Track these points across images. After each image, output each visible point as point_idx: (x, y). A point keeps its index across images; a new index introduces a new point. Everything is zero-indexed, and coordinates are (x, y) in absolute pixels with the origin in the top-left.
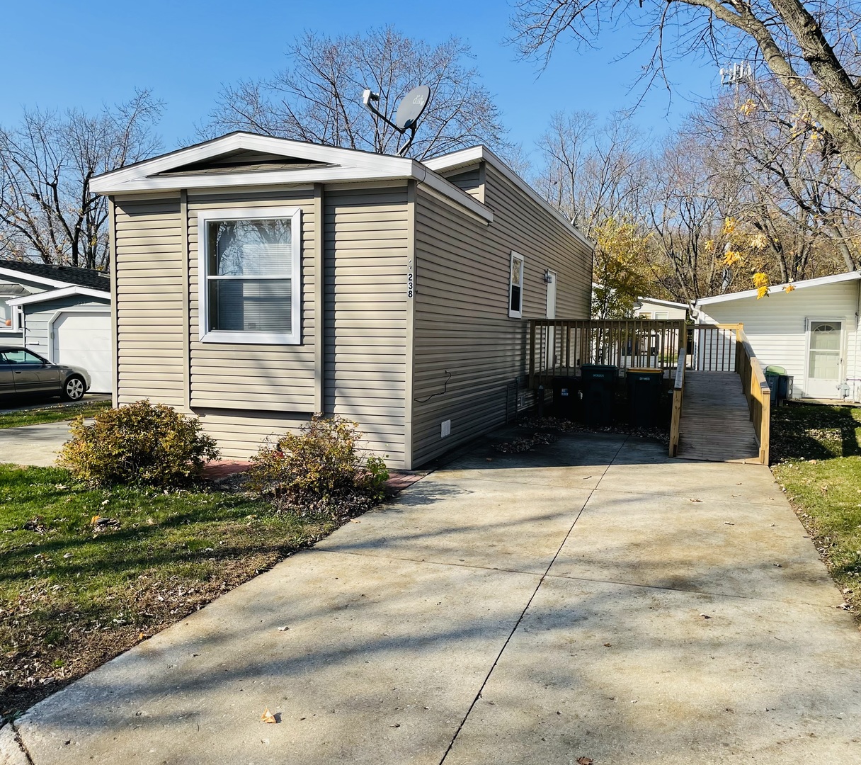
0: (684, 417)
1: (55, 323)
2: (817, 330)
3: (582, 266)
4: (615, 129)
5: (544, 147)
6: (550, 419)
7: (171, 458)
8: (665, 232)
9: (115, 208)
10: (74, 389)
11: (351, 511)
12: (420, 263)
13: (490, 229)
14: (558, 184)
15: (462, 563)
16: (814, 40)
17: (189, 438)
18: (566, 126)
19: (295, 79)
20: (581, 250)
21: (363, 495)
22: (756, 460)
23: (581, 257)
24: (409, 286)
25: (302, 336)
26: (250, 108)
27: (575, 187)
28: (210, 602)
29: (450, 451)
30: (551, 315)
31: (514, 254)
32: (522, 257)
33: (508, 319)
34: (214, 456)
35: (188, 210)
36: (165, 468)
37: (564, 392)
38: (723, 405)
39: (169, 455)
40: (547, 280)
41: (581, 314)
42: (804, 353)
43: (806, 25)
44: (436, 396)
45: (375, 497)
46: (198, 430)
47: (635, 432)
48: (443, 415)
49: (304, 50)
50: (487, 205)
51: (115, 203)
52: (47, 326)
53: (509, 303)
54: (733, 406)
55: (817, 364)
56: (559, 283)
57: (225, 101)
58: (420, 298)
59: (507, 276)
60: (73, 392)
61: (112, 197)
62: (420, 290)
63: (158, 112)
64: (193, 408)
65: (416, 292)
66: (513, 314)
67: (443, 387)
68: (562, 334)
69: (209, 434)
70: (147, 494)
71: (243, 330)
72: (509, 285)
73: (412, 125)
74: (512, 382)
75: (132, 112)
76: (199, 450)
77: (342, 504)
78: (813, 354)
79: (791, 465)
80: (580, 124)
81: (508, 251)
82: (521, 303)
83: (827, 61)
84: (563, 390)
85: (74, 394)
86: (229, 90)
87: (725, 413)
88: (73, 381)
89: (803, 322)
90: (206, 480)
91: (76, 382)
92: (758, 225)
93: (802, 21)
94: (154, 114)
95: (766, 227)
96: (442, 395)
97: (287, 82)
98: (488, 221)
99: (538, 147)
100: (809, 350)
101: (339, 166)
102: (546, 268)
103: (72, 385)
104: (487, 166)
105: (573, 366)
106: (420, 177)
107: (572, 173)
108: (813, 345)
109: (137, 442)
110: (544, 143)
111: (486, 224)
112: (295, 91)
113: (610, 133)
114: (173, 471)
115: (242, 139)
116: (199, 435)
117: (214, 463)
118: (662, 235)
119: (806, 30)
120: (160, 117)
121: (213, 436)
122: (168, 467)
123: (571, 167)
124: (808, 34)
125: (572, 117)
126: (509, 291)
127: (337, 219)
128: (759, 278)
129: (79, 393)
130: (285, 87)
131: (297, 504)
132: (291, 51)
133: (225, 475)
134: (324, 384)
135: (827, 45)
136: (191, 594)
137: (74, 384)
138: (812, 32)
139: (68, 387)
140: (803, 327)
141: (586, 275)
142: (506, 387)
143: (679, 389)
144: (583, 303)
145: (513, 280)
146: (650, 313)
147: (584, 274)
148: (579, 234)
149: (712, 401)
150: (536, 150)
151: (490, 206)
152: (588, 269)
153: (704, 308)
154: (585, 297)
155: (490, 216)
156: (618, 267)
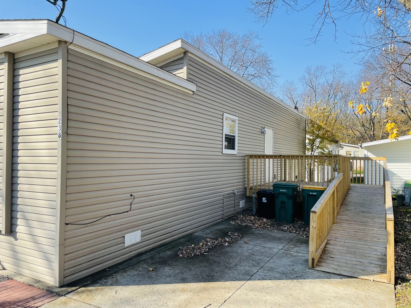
3: (298, 126)
4: (334, 72)
5: (302, 81)
13: (195, 96)
14: (310, 97)
18: (313, 71)
20: (296, 118)
22: (382, 278)
23: (296, 122)
24: (59, 127)
27: (316, 97)
30: (269, 151)
31: (225, 115)
32: (237, 118)
33: (222, 155)
37: (264, 200)
38: (370, 213)
40: (263, 133)
41: (297, 152)
44: (113, 216)
47: (303, 231)
48: (133, 227)
50: (189, 80)
53: (222, 145)
54: (375, 214)
56: (276, 134)
58: (74, 139)
59: (220, 128)
65: (68, 133)
66: (227, 151)
67: (127, 207)
68: (281, 163)
72: (222, 133)
74: (229, 194)
80: (319, 71)
81: (222, 113)
82: (237, 145)
84: (264, 199)
92: (402, 111)
95: (406, 111)
96: (124, 214)
98: (193, 92)
102: (263, 126)
104: (190, 55)
105: (288, 180)
107: (315, 91)
110: (302, 79)
111: (192, 93)
113: (332, 74)
123: (314, 89)
125: (315, 68)
126: (222, 137)
128: (390, 126)
141: (301, 132)
142: (222, 197)
143: (314, 212)
144: (299, 146)
145: (227, 131)
146: (351, 151)
147: (299, 131)
148: (295, 111)
149: (362, 209)
150: (299, 82)
151: (194, 82)
152: (302, 128)
153: (367, 148)
154: (300, 143)
155: (193, 88)
156: (320, 128)
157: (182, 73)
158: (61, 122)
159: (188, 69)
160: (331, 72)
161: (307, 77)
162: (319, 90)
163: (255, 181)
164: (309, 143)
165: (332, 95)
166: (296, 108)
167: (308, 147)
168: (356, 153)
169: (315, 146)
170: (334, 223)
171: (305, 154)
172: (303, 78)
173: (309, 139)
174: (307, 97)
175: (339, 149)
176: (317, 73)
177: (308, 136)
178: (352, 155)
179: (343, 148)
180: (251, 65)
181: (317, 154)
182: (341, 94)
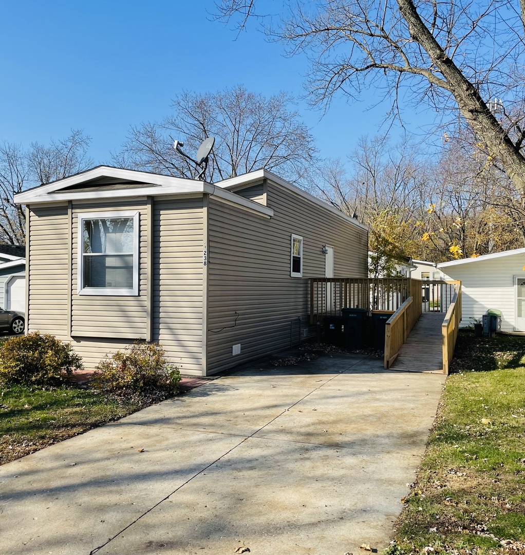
0: (406, 343)
1: (9, 284)
2: (522, 284)
3: (358, 241)
4: (403, 147)
5: (354, 159)
6: (321, 344)
7: (49, 367)
8: (441, 216)
9: (30, 212)
10: (17, 326)
11: (153, 400)
12: (211, 244)
13: (272, 220)
14: (365, 184)
15: (204, 430)
16: (473, 99)
17: (62, 355)
18: (369, 144)
19: (177, 121)
20: (357, 231)
21: (164, 391)
22: (441, 372)
23: (357, 236)
24: (204, 258)
25: (139, 290)
26: (149, 140)
27: (376, 185)
28: (39, 450)
29: (240, 365)
30: (329, 274)
31: (293, 236)
32: (301, 238)
33: (290, 278)
34: (79, 367)
35: (72, 213)
36: (45, 374)
37: (332, 327)
39: (47, 366)
40: (324, 252)
42: (513, 300)
43: (467, 90)
44: (227, 329)
45: (171, 392)
46: (70, 351)
47: (375, 353)
48: (235, 341)
49: (182, 103)
50: (269, 206)
51: (30, 209)
52: (4, 285)
53: (290, 268)
55: (523, 308)
56: (336, 254)
57: (132, 136)
58: (211, 266)
59: (289, 250)
60: (17, 328)
61: (28, 206)
62: (211, 261)
63: (87, 144)
64: (73, 337)
65: (209, 262)
66: (294, 274)
67: (234, 322)
68: (341, 288)
69: (77, 353)
70: (31, 390)
71: (105, 286)
72: (290, 256)
73: (206, 160)
74: (296, 320)
75: (70, 144)
76: (70, 363)
77: (149, 396)
78: (520, 301)
79: (462, 374)
80: (379, 144)
81: (289, 234)
82: (302, 267)
83: (482, 112)
84: (331, 325)
85: (18, 330)
86: (135, 130)
87: (436, 340)
88: (17, 321)
89: (512, 279)
90: (73, 383)
91: (19, 322)
93: (465, 87)
94: (84, 145)
96: (233, 328)
97: (173, 124)
98: (271, 216)
99: (350, 160)
100: (517, 298)
101: (161, 185)
102: (324, 244)
103: (16, 324)
104: (268, 181)
106: (210, 191)
107: (374, 177)
108: (519, 294)
109: (27, 358)
111: (269, 218)
112: (177, 129)
113: (400, 150)
114: (49, 376)
115: (104, 170)
116: (71, 353)
117: (79, 371)
118: (439, 219)
119: (467, 93)
120: (87, 147)
121: (80, 354)
122: (47, 373)
123: (373, 172)
124: (469, 95)
125: (373, 139)
126: (290, 260)
127: (162, 217)
129: (21, 329)
130: (171, 127)
131: (121, 396)
132: (174, 104)
133: (86, 379)
134: (153, 321)
135: (482, 102)
136: (31, 445)
137: (18, 323)
138: (471, 94)
139: (14, 325)
140: (512, 282)
141: (362, 248)
142: (290, 323)
143: (389, 324)
144: (360, 267)
145: (294, 254)
146: (429, 273)
147: (360, 247)
148: (354, 221)
149: (431, 333)
150: (349, 161)
151: (271, 207)
152: (364, 244)
153: (443, 269)
154: (362, 262)
155: (271, 213)
156: (386, 243)
157: (262, 199)
158: (206, 254)
159: (267, 195)
160: (399, 146)
161: (361, 152)
162: (380, 174)
163: (320, 308)
164: (373, 263)
165: (400, 182)
166: (355, 216)
167: (370, 267)
168: (436, 276)
169: (379, 267)
170: (404, 343)
171: (368, 276)
172: (354, 155)
173: (372, 258)
174: (361, 184)
175: (411, 269)
176: (376, 148)
177: (370, 253)
178: (431, 279)
179: (416, 267)
180: (283, 143)
181: (382, 277)
182: (413, 181)
